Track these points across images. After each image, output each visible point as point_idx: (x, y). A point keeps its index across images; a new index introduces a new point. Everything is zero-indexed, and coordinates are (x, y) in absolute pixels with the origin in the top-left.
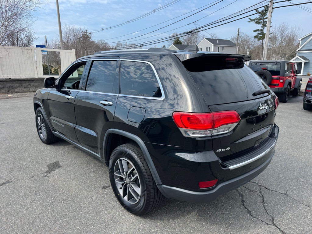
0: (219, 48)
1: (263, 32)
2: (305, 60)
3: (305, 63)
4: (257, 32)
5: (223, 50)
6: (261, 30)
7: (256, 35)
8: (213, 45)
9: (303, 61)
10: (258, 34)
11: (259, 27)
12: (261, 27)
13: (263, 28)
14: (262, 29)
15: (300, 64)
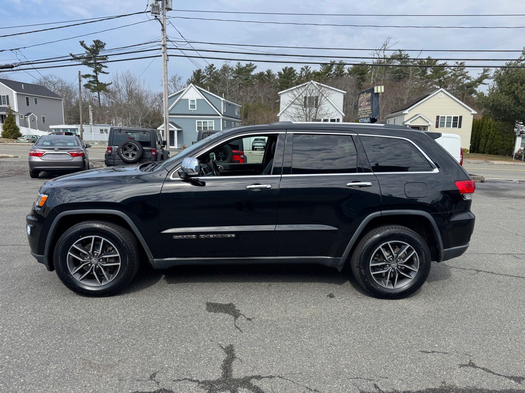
0: (27, 98)
1: (97, 81)
2: (178, 128)
3: (178, 131)
4: (88, 79)
5: (36, 102)
6: (94, 77)
7: (87, 83)
8: (15, 92)
9: (175, 129)
10: (90, 82)
11: (90, 71)
12: (94, 71)
13: (97, 74)
14: (95, 74)
15: (172, 133)
